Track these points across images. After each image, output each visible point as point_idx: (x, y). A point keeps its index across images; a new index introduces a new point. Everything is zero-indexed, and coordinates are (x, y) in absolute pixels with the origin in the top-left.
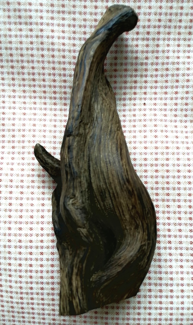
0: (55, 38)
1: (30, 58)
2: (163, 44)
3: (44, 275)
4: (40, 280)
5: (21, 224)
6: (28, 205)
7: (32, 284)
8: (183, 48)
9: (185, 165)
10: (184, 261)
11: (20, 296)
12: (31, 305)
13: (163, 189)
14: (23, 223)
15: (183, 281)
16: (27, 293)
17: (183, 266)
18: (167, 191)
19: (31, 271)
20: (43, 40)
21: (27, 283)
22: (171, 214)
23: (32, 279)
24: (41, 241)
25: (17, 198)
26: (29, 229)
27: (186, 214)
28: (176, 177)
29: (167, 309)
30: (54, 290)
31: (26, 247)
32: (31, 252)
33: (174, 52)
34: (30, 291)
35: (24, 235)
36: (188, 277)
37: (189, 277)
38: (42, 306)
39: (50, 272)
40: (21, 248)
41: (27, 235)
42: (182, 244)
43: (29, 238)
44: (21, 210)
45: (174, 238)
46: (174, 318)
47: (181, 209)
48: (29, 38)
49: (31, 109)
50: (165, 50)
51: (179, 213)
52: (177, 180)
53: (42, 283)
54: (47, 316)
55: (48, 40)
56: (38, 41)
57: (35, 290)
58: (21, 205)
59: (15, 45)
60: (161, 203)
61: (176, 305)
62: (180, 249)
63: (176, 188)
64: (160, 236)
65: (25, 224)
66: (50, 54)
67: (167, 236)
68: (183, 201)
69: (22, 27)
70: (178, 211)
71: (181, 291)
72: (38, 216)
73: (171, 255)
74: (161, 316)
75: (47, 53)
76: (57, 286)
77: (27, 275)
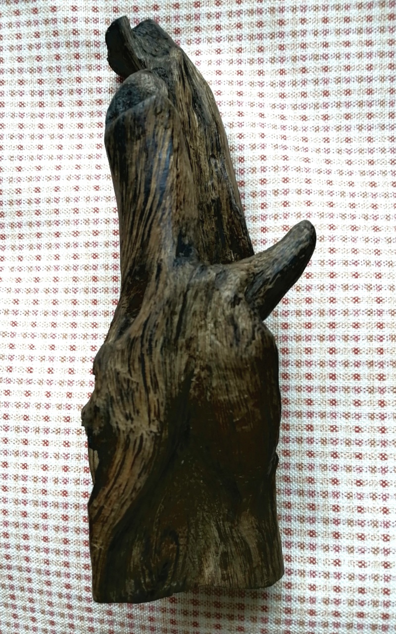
0: (79, 21)
1: (35, 64)
2: (293, 19)
3: (50, 487)
4: (42, 498)
5: (9, 383)
6: (24, 346)
7: (25, 505)
8: (334, 25)
9: (346, 263)
10: (340, 470)
11: (3, 530)
12: (24, 550)
13: (298, 313)
14: (14, 381)
15: (339, 513)
16: (17, 525)
17: (337, 481)
18: (308, 317)
19: (25, 478)
20: (57, 27)
21: (16, 502)
22: (313, 366)
23: (27, 494)
24: (45, 418)
25: (4, 333)
26: (23, 394)
27: (346, 366)
28: (327, 287)
29: (302, 574)
30: (67, 520)
31: (17, 429)
32: (26, 440)
33: (316, 33)
34: (21, 520)
35: (13, 405)
36: (349, 505)
37: (351, 504)
38: (45, 555)
39: (60, 481)
40: (8, 430)
41: (20, 406)
42: (336, 431)
43: (22, 411)
44: (10, 357)
45: (319, 419)
46: (320, 598)
47: (336, 355)
48: (33, 26)
49: (32, 158)
50: (298, 30)
51: (331, 366)
52: (328, 294)
53: (45, 504)
54: (55, 576)
55: (66, 25)
56: (48, 29)
57: (31, 518)
58: (11, 348)
59: (9, 42)
60: (293, 345)
61: (323, 566)
62: (332, 443)
63: (326, 311)
64: (290, 413)
65: (16, 383)
66: (71, 52)
67: (305, 415)
68: (341, 339)
69: (19, 8)
70: (330, 361)
71: (334, 536)
72: (42, 369)
73: (312, 455)
74: (289, 590)
75: (65, 51)
76: (73, 512)
77: (17, 485)
